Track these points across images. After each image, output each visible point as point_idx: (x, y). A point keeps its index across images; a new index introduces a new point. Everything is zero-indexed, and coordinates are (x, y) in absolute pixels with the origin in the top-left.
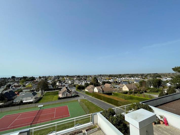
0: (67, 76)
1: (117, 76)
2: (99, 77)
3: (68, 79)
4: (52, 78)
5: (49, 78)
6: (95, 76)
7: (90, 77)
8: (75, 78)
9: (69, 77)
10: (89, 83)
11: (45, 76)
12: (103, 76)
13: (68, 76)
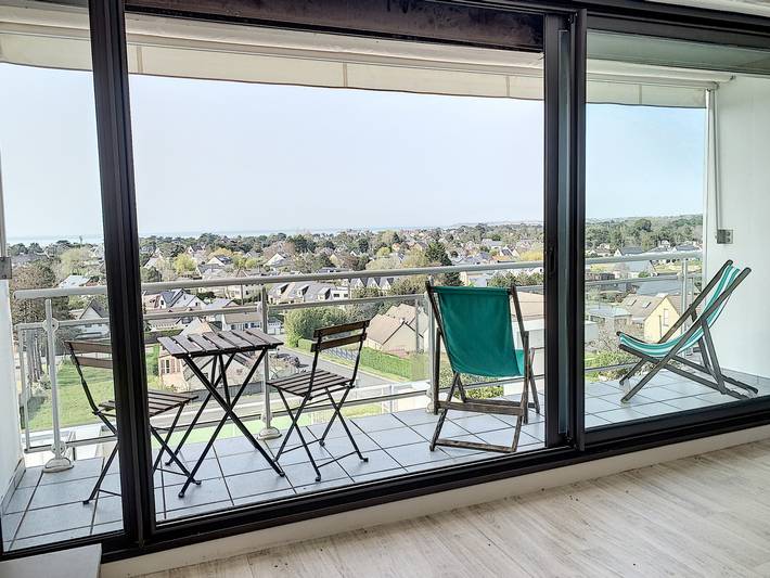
0: (210, 241)
1: (619, 236)
2: (470, 245)
3: (215, 261)
4: (90, 259)
5: (66, 256)
6: (437, 234)
7: (396, 247)
8: (278, 257)
9: (220, 251)
10: (386, 287)
11: (27, 245)
12: (496, 238)
13: (212, 238)
